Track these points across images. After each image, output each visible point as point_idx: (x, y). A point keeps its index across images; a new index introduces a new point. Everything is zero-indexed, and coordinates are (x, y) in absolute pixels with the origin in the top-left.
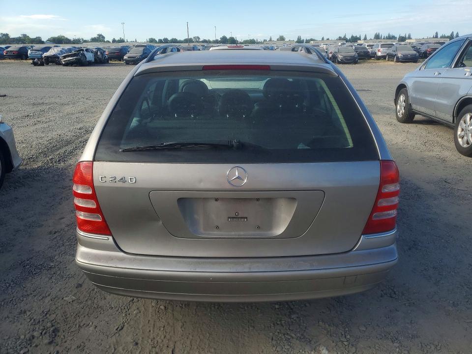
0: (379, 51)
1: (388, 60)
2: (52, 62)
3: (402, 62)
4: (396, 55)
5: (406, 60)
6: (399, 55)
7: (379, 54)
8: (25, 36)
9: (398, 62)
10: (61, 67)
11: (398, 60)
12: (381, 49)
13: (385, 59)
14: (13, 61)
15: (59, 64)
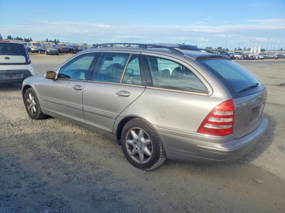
0: (32, 47)
1: (41, 53)
3: (50, 55)
4: (45, 50)
5: (52, 53)
6: (48, 51)
7: (33, 49)
9: (48, 55)
11: (48, 54)
12: (34, 47)
13: (38, 52)
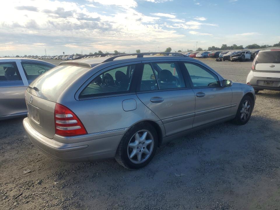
2: (227, 59)
8: (235, 45)
10: (230, 62)
14: (213, 59)
15: (229, 60)
